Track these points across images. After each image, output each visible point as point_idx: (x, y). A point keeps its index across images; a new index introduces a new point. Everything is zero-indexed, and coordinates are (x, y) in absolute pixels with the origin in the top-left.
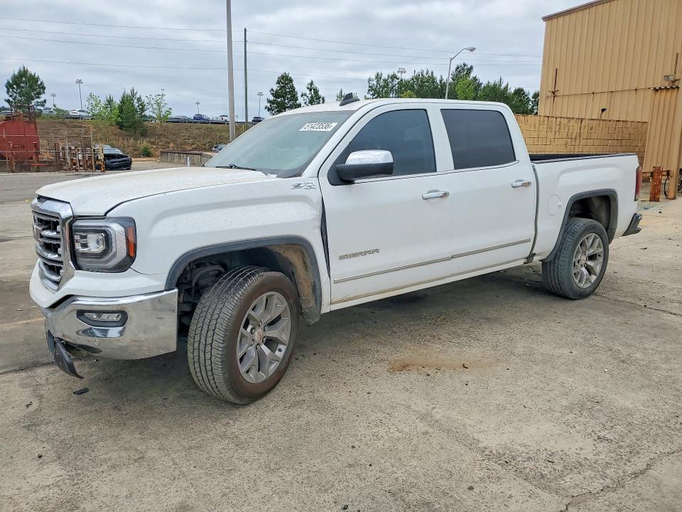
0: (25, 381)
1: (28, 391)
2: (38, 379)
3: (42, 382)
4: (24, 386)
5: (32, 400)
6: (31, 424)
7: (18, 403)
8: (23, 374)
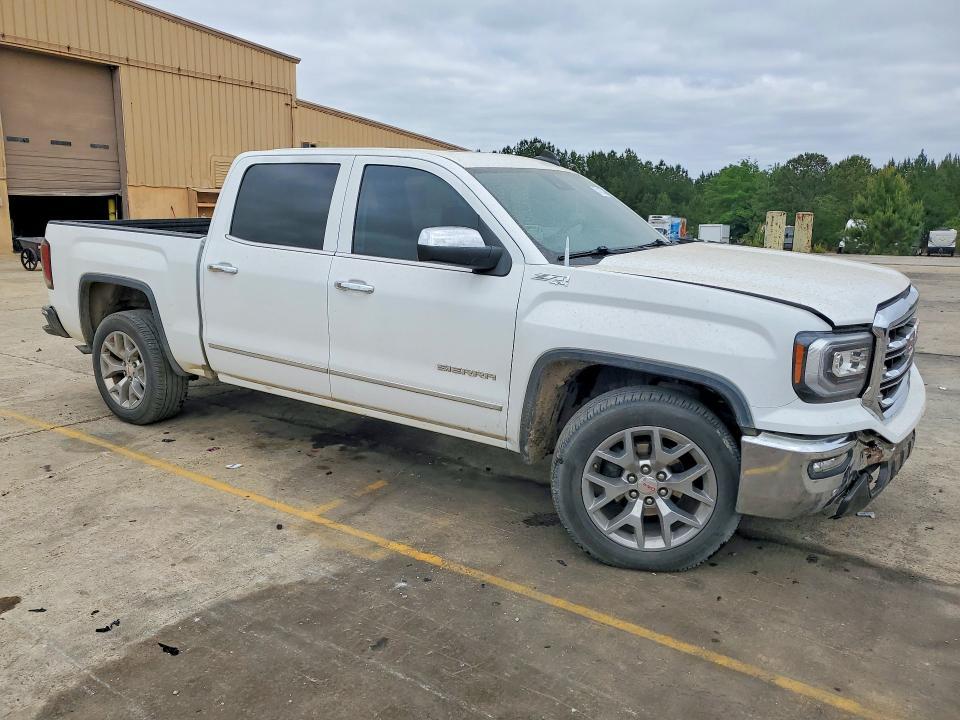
0: (920, 557)
1: (923, 543)
2: (901, 551)
3: (899, 546)
4: (925, 552)
5: (923, 532)
6: (936, 514)
7: (941, 536)
8: (916, 568)
